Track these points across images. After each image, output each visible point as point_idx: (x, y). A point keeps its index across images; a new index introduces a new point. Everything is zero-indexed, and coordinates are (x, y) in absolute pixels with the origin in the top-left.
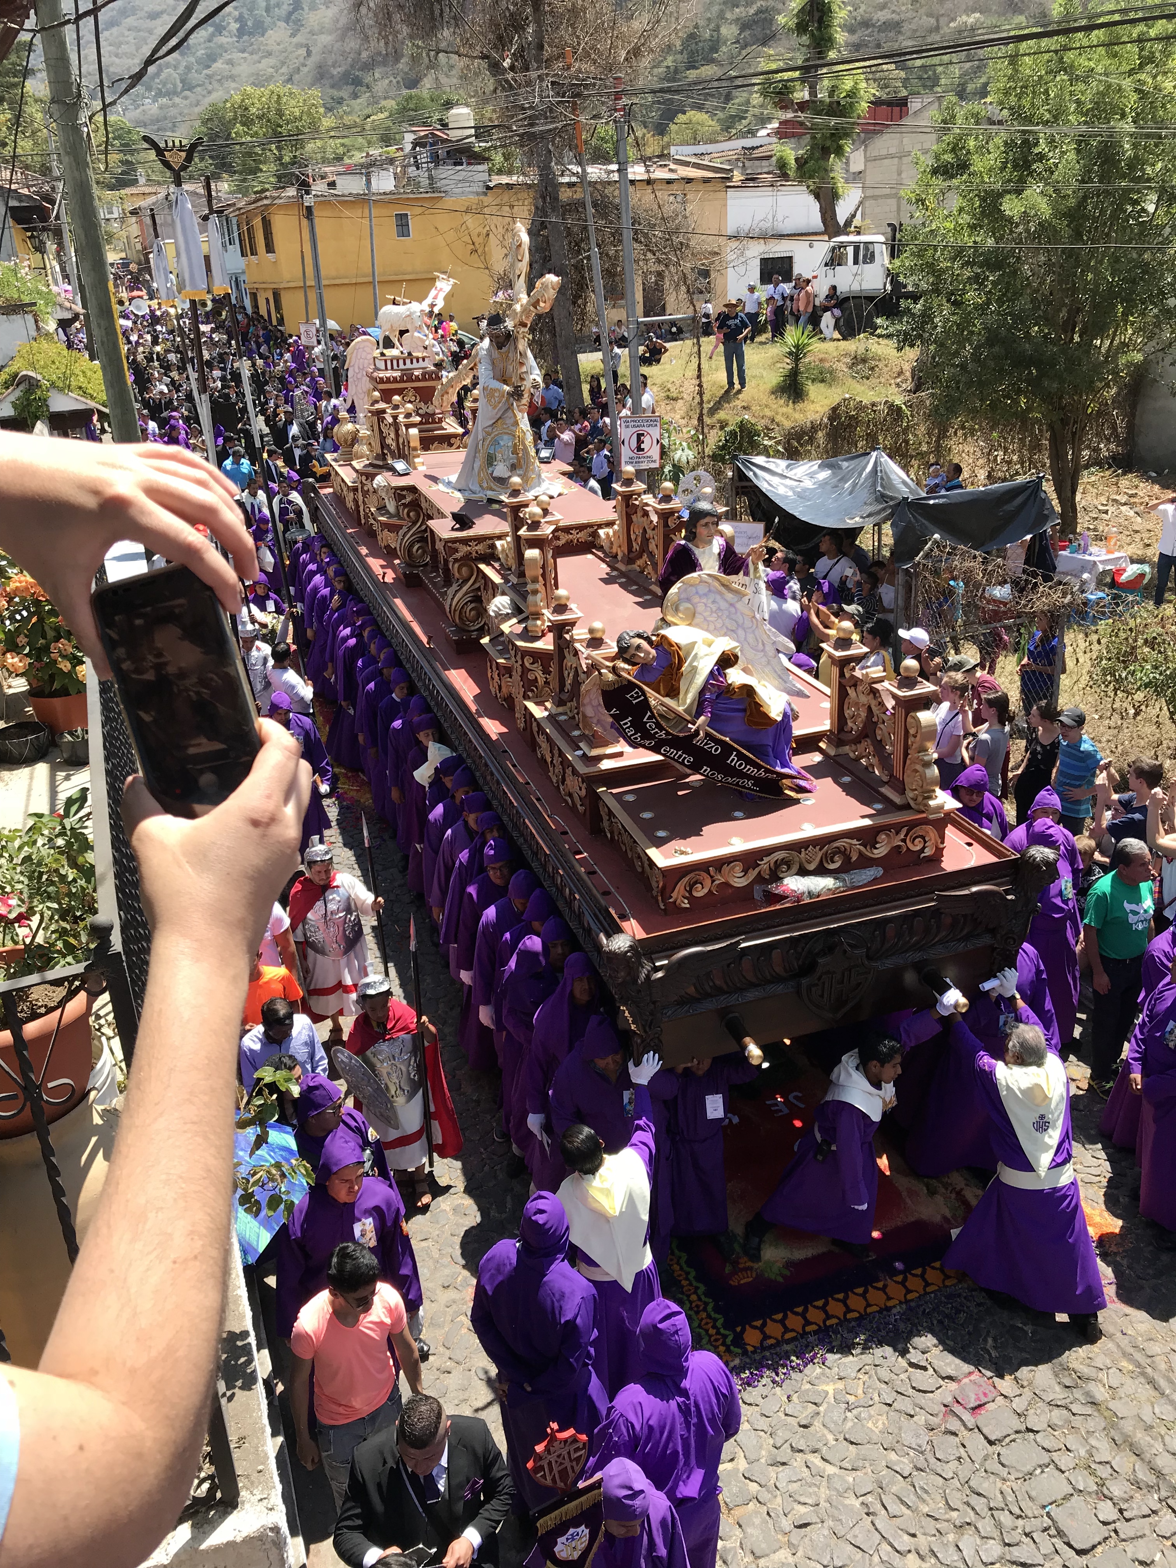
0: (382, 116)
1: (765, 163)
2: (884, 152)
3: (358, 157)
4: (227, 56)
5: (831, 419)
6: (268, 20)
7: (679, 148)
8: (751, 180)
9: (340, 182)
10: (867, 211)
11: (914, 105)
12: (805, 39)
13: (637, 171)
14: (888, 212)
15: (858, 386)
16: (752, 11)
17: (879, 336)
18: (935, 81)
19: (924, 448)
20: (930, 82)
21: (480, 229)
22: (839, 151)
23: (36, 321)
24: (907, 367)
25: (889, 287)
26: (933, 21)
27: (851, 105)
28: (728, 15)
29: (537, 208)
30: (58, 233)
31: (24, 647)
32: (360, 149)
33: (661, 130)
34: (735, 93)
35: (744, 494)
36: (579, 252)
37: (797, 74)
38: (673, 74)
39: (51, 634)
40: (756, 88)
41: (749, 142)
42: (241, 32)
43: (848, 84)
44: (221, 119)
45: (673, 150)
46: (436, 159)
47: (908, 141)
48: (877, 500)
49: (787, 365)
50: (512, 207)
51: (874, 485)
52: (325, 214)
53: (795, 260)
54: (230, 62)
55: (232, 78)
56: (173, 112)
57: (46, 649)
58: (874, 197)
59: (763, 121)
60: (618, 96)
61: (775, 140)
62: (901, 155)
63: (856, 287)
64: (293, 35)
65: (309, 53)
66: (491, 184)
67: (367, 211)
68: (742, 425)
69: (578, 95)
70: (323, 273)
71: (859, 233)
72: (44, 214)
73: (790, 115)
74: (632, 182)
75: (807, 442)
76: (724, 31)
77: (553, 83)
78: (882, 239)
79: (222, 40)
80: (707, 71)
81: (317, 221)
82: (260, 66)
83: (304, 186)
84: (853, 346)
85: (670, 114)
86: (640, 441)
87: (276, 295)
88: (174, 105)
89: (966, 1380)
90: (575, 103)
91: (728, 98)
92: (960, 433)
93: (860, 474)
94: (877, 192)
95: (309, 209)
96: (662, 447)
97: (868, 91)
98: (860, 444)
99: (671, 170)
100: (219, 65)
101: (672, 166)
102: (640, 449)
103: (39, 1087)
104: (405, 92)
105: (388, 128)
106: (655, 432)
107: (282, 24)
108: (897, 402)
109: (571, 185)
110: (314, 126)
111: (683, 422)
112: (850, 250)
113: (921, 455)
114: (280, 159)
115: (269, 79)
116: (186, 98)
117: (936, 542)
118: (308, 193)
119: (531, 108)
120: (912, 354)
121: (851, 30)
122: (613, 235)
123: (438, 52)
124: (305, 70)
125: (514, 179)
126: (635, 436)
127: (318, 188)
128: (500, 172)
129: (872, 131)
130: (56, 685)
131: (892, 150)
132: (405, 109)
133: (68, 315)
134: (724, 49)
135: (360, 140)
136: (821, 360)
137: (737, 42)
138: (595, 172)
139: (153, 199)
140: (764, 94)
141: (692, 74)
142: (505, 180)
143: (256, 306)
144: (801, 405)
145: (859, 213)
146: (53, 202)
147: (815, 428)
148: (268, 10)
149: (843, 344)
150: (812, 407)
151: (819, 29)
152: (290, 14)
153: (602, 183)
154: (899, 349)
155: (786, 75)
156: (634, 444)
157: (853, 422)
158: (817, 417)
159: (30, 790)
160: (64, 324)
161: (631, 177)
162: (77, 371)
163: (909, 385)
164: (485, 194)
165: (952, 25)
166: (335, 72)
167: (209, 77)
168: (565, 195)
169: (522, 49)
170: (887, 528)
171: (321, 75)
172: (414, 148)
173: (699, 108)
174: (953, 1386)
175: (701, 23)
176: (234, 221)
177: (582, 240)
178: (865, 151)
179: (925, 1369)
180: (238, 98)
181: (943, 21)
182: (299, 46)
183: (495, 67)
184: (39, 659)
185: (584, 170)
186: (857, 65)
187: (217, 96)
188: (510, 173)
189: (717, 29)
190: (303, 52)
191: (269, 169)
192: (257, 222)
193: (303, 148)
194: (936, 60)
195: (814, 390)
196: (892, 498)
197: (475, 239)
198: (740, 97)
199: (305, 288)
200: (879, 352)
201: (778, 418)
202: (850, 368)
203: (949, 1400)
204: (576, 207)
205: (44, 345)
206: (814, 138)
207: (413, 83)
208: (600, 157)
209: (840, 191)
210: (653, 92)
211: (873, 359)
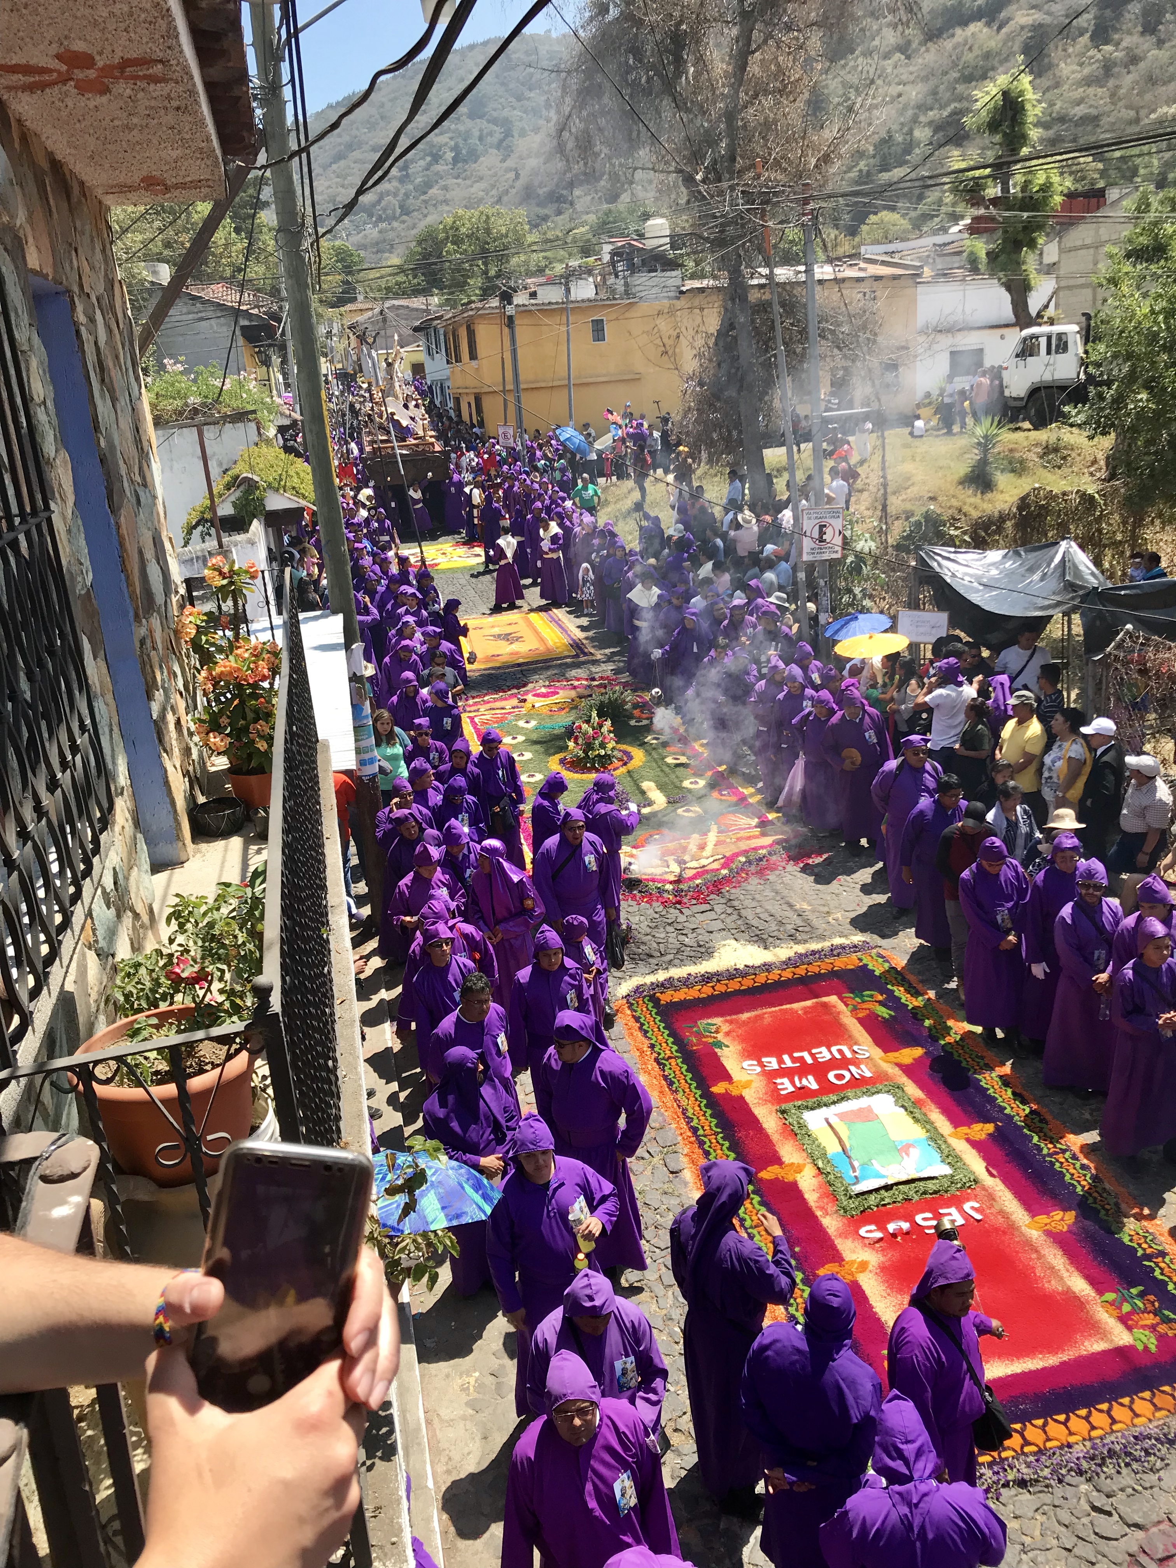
0: (582, 230)
1: (956, 258)
2: (1079, 243)
3: (559, 268)
4: (442, 183)
5: (1020, 508)
6: (480, 148)
7: (869, 248)
8: (944, 275)
9: (540, 292)
10: (1061, 302)
11: (1113, 194)
12: (998, 138)
13: (823, 271)
14: (1083, 301)
15: (1049, 475)
16: (945, 114)
17: (1072, 425)
18: (1134, 172)
19: (1119, 537)
20: (1129, 174)
21: (671, 332)
22: (1032, 244)
23: (258, 429)
24: (1101, 456)
25: (1082, 376)
26: (1132, 113)
27: (1045, 199)
28: (922, 119)
29: (726, 310)
30: (283, 348)
31: (225, 728)
32: (561, 261)
33: (853, 232)
34: (928, 193)
35: (928, 583)
36: (766, 351)
37: (988, 171)
38: (866, 177)
39: (250, 715)
40: (946, 187)
41: (940, 239)
42: (455, 160)
43: (1040, 178)
44: (434, 239)
45: (863, 249)
46: (633, 269)
47: (1104, 232)
48: (1065, 588)
49: (975, 456)
50: (702, 309)
51: (1064, 574)
52: (526, 321)
53: (986, 351)
54: (445, 188)
55: (446, 202)
56: (391, 235)
57: (245, 730)
58: (1069, 288)
59: (955, 218)
60: (806, 202)
61: (966, 235)
62: (1097, 246)
63: (1047, 377)
64: (503, 161)
65: (517, 176)
66: (684, 289)
67: (564, 318)
68: (927, 516)
69: (767, 202)
70: (522, 378)
71: (1052, 324)
72: (270, 332)
73: (982, 211)
74: (820, 282)
75: (995, 532)
76: (917, 133)
77: (743, 192)
78: (1075, 328)
79: (440, 168)
80: (898, 173)
81: (518, 330)
82: (473, 190)
83: (507, 298)
84: (1044, 436)
85: (861, 217)
86: (822, 533)
87: (478, 399)
88: (392, 229)
89: (1154, 1530)
90: (764, 210)
91: (921, 198)
92: (1157, 522)
93: (1049, 565)
94: (1072, 282)
95: (510, 318)
96: (845, 537)
97: (1062, 184)
98: (1050, 534)
99: (860, 269)
100: (434, 191)
101: (862, 265)
102: (821, 540)
103: (199, 1139)
104: (605, 206)
105: (588, 240)
106: (838, 524)
107: (495, 151)
108: (1090, 491)
109: (761, 286)
110: (519, 241)
111: (869, 513)
112: (1043, 341)
113: (1116, 544)
114: (486, 272)
115: (480, 201)
116: (404, 222)
117: (1128, 632)
118: (510, 303)
119: (722, 216)
120: (1107, 442)
121: (1046, 126)
122: (800, 332)
123: (635, 169)
124: (514, 191)
125: (705, 283)
126: (817, 527)
127: (520, 299)
128: (693, 277)
129: (1067, 223)
130: (253, 764)
131: (1088, 241)
132: (605, 223)
133: (287, 422)
134: (917, 151)
135: (562, 252)
136: (1011, 451)
137: (931, 144)
138: (783, 273)
139: (370, 313)
140: (955, 190)
141: (885, 177)
142: (697, 284)
143: (458, 410)
144: (989, 495)
145: (1052, 304)
146: (279, 321)
147: (1003, 518)
148: (481, 139)
149: (1034, 434)
150: (1000, 497)
151: (1012, 126)
152: (501, 141)
153: (791, 284)
154: (1091, 438)
155: (977, 173)
156: (816, 534)
157: (1044, 510)
158: (1005, 507)
159: (223, 863)
160: (282, 430)
161: (818, 276)
162: (292, 473)
163: (1103, 474)
164: (678, 298)
165: (1153, 116)
166: (541, 192)
167: (425, 202)
168: (754, 296)
169: (715, 162)
170: (1076, 618)
171: (528, 195)
172: (612, 258)
173: (893, 209)
174: (1140, 1534)
175: (895, 127)
176: (442, 332)
177: (770, 339)
178: (1060, 242)
179: (1109, 1514)
180: (449, 220)
181: (1143, 113)
182: (509, 170)
183: (689, 180)
184: (238, 739)
185: (771, 272)
186: (1049, 159)
187: (431, 219)
188: (703, 277)
189: (910, 132)
190: (512, 175)
191: (476, 283)
192: (463, 333)
193: (508, 262)
194: (1136, 151)
195: (1002, 479)
196: (1082, 587)
197: (666, 340)
198: (932, 196)
199: (504, 391)
200: (1072, 441)
201: (966, 509)
202: (1041, 457)
203: (1134, 1549)
204: (763, 307)
205: (264, 449)
206: (1005, 232)
207: (614, 198)
208: (788, 260)
209: (1033, 283)
210: (843, 195)
211: (1065, 448)
